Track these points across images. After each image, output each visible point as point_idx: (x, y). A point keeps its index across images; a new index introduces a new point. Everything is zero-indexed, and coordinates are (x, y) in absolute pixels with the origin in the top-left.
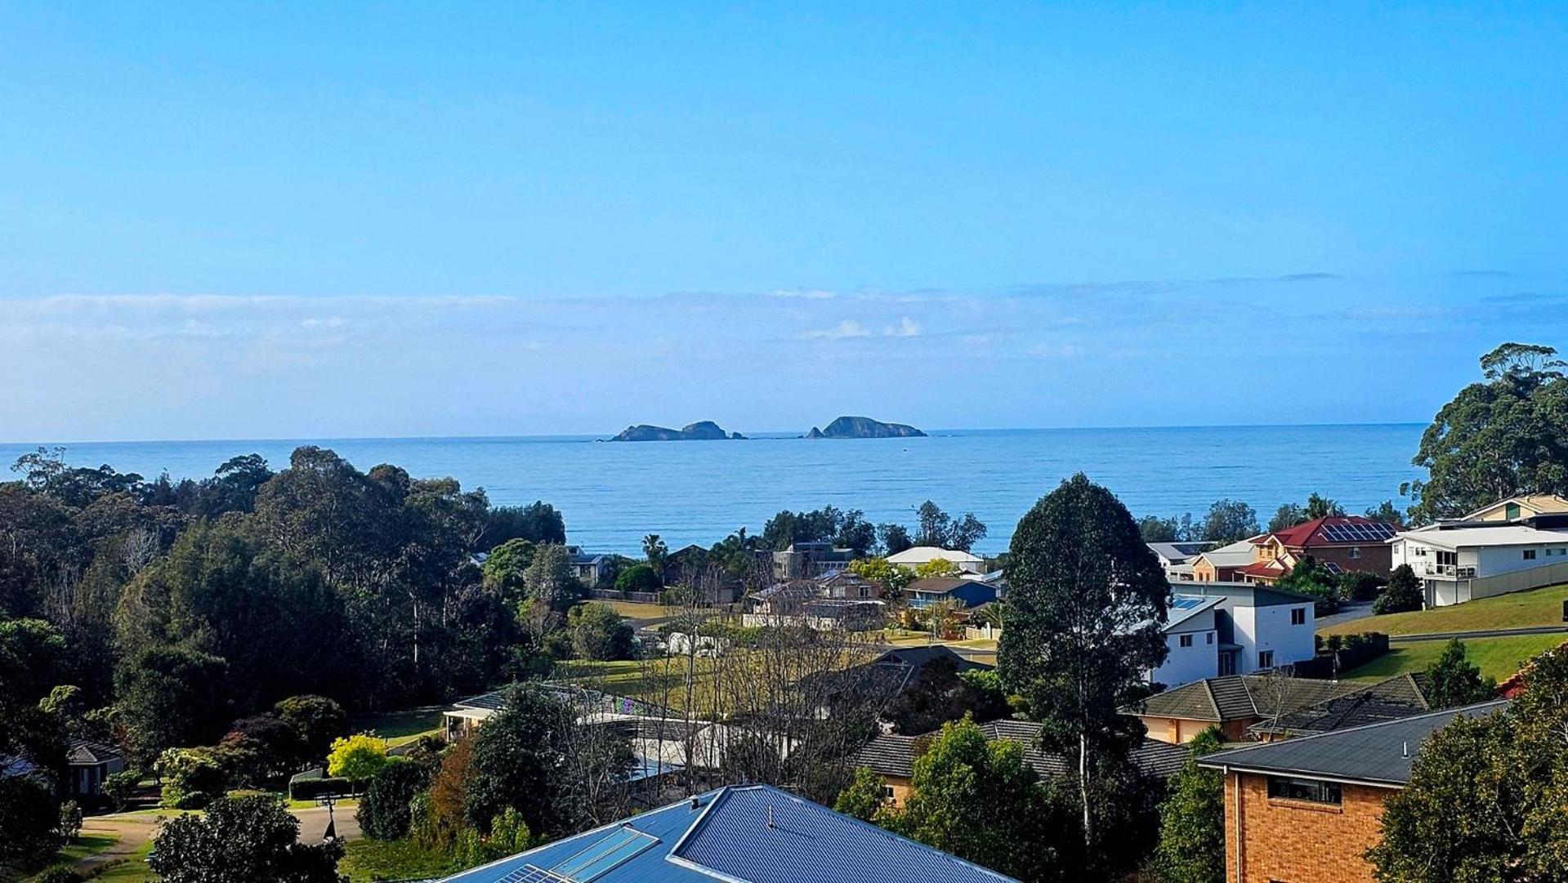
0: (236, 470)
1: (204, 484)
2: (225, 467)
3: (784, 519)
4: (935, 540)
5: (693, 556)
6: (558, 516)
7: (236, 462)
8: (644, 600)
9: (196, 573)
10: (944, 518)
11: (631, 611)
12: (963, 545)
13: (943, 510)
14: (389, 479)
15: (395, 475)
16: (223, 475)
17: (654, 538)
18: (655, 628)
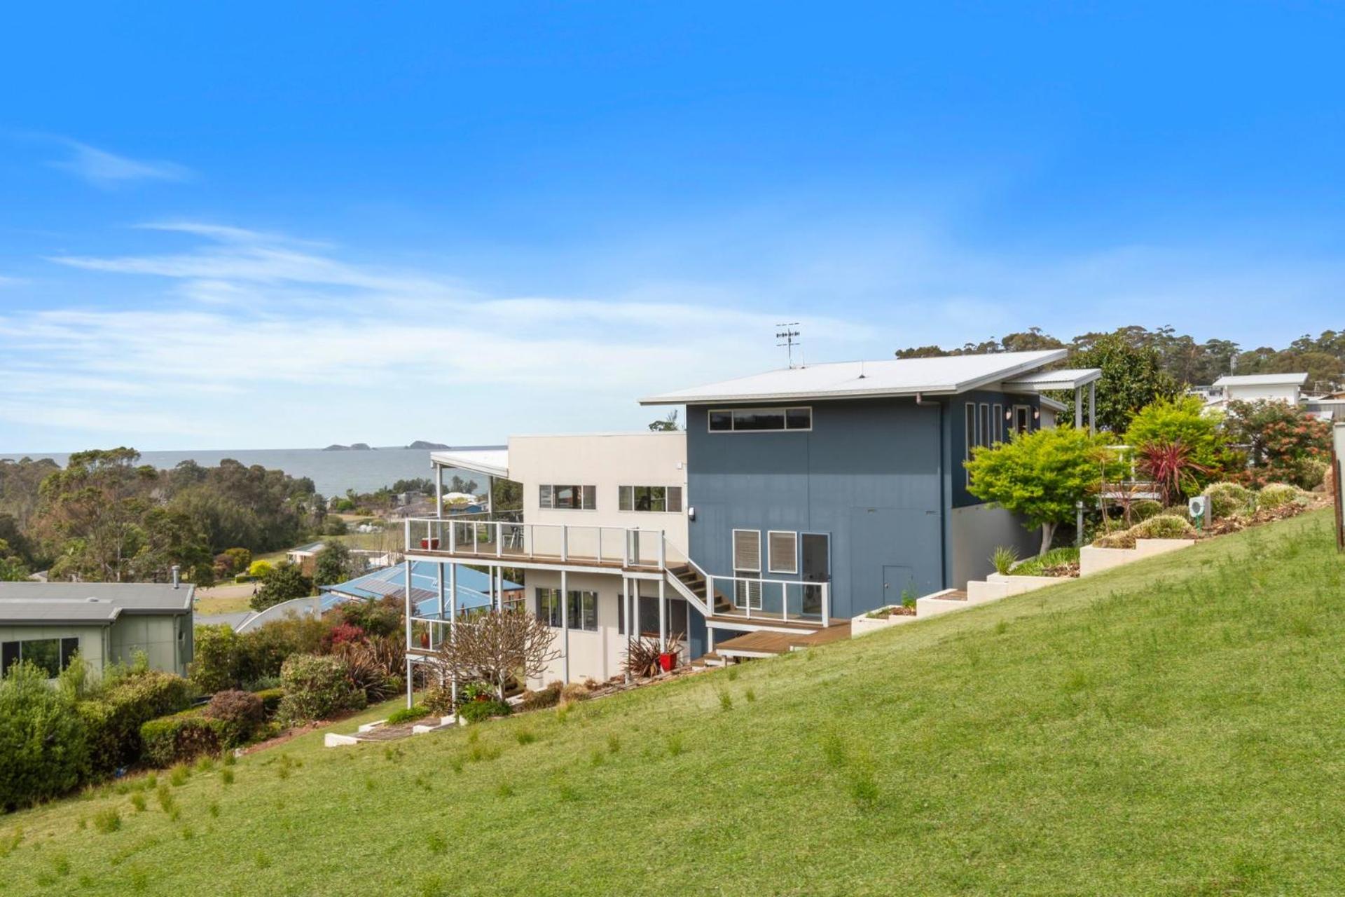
0: (184, 466)
1: (171, 470)
2: (179, 464)
3: (401, 482)
4: (459, 490)
5: (368, 498)
6: (312, 482)
7: (184, 462)
8: (349, 514)
9: (188, 506)
10: (461, 482)
11: (347, 518)
12: (469, 491)
13: (461, 479)
14: (258, 470)
15: (260, 469)
16: (180, 467)
17: (350, 490)
18: (355, 524)
